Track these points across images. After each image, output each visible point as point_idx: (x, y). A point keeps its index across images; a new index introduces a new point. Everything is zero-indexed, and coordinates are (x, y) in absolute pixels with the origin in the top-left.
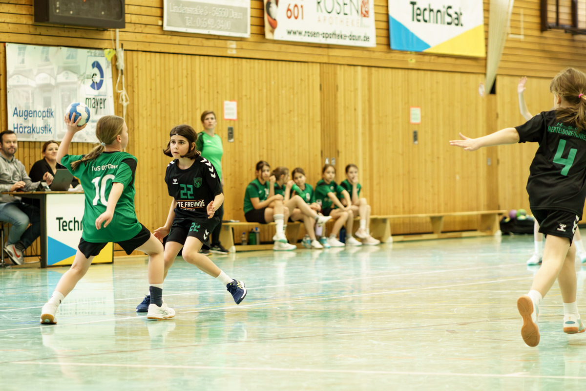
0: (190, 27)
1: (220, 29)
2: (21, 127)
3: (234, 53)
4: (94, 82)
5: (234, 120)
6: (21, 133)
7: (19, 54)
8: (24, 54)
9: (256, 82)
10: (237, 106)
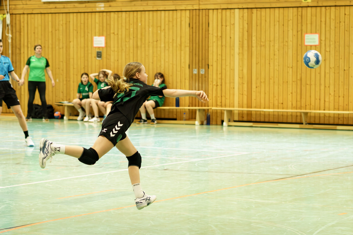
3: (102, 9)
5: (103, 47)
9: (124, 25)
10: (105, 39)
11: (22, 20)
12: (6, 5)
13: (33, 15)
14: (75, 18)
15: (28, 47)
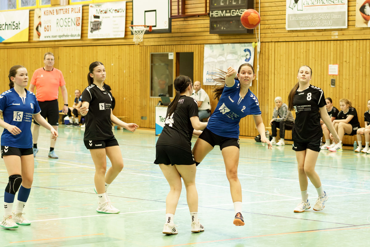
0: (303, 27)
1: (324, 26)
2: (210, 79)
3: (337, 38)
4: (246, 58)
5: (336, 75)
6: (210, 82)
7: (211, 49)
8: (213, 48)
9: (354, 53)
10: (339, 67)
11: (270, 49)
12: (258, 34)
13: (279, 43)
14: (314, 46)
15: (275, 74)
